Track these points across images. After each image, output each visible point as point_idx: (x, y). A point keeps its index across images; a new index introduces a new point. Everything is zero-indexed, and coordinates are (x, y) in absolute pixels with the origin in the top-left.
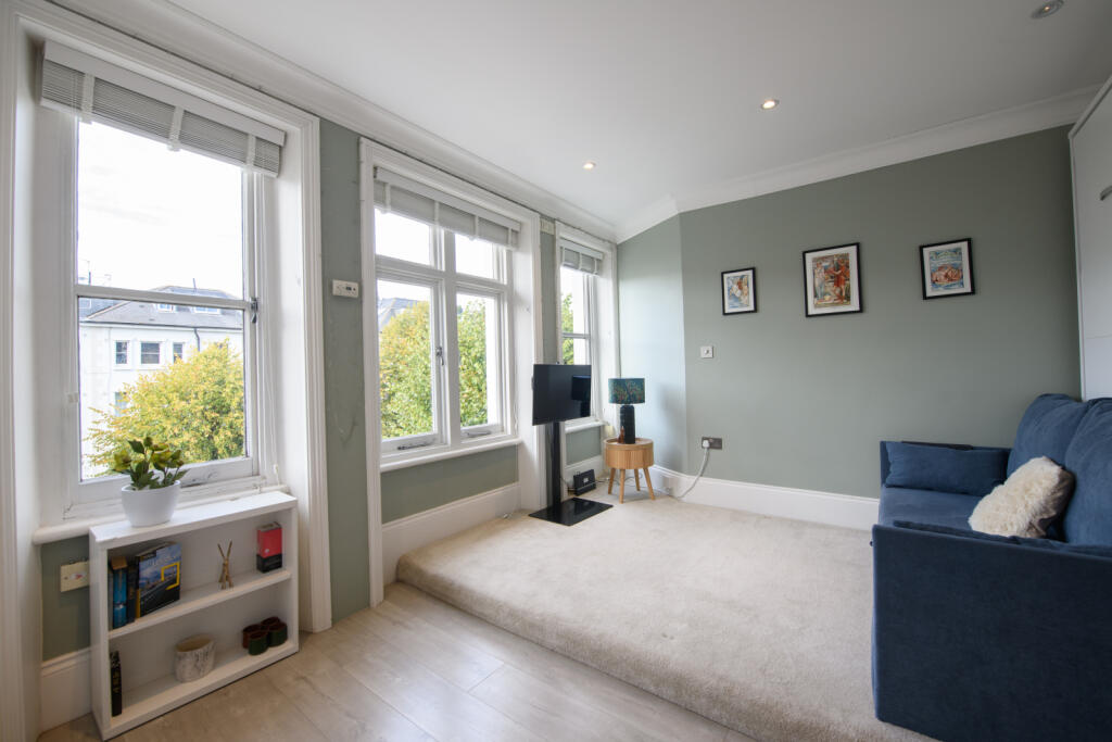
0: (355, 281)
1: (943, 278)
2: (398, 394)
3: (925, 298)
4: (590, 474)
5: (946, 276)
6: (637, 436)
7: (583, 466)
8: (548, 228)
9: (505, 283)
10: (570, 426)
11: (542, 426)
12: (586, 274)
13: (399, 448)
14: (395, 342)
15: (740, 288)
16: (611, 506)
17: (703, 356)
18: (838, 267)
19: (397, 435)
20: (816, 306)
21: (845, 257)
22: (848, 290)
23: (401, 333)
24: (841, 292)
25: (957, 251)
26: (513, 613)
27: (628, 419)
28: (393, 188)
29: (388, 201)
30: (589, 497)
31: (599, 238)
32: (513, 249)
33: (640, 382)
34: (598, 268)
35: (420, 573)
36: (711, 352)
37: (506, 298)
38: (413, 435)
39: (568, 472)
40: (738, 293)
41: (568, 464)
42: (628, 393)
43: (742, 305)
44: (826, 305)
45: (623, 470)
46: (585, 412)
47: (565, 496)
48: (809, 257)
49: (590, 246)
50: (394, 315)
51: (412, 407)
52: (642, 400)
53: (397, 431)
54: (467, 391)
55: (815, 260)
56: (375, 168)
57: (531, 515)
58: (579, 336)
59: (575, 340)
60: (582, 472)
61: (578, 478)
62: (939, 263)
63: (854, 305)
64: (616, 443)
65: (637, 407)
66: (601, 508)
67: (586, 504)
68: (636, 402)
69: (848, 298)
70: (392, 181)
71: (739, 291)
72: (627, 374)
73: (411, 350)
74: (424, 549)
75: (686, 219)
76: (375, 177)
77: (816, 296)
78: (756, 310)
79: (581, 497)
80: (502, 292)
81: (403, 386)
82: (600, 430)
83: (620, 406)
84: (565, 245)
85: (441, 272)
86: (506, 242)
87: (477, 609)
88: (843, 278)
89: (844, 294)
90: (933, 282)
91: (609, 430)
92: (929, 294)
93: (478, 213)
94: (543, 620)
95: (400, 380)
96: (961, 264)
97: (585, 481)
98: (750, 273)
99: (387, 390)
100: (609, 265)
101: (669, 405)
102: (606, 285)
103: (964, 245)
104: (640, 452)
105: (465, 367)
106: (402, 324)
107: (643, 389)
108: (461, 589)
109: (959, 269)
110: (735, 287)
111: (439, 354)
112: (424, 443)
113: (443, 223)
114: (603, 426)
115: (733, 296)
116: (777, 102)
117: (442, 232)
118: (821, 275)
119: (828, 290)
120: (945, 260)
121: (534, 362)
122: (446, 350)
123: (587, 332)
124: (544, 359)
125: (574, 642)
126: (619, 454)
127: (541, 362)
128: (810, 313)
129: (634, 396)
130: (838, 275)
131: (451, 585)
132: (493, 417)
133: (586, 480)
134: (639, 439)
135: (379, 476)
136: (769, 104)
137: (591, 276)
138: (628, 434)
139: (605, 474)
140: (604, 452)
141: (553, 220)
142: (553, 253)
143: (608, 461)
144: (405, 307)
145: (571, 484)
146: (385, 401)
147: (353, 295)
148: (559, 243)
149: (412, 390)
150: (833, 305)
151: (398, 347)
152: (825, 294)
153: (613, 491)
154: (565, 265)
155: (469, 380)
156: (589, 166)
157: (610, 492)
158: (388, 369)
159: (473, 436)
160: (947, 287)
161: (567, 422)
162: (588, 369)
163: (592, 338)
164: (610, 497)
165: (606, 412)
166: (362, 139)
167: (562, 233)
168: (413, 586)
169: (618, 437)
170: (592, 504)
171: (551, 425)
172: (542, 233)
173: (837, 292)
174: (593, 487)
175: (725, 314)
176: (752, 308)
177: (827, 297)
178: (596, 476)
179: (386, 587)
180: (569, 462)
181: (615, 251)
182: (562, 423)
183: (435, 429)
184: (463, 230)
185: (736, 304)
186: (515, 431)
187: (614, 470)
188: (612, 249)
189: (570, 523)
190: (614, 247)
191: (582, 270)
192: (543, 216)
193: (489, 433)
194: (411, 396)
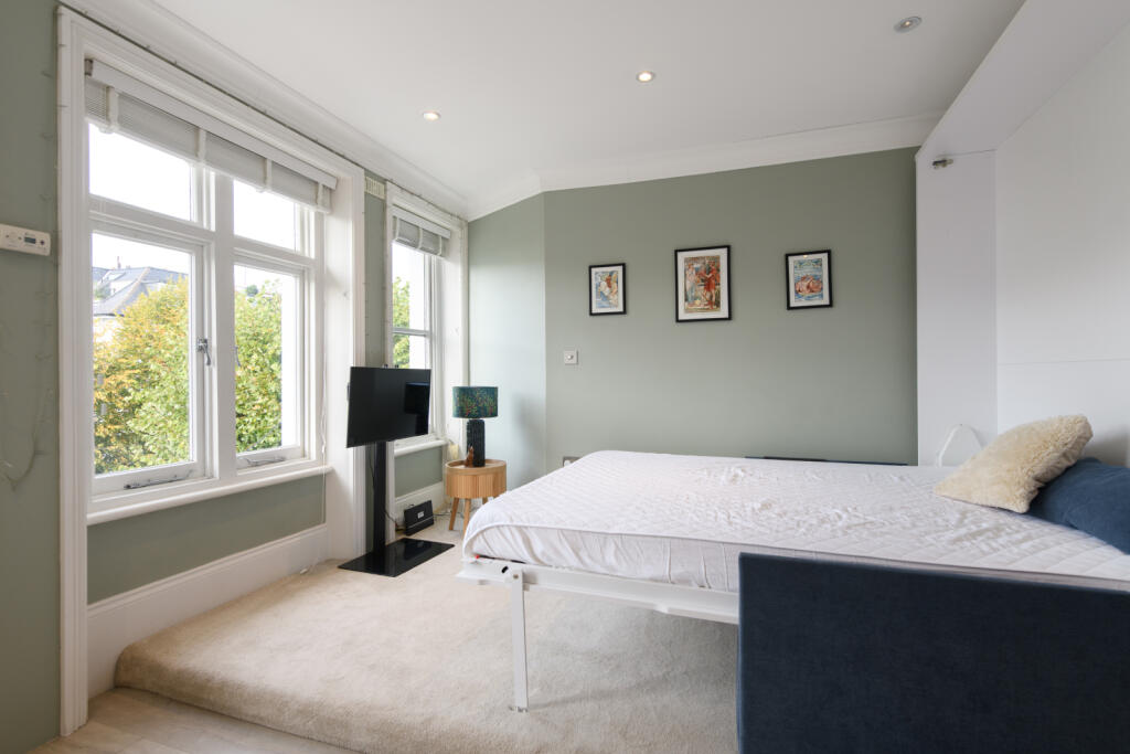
0: (44, 231)
1: (805, 288)
2: (146, 406)
3: (789, 308)
4: (427, 506)
5: (808, 287)
6: (487, 457)
7: (417, 497)
8: (377, 188)
9: (313, 256)
10: (400, 447)
11: (362, 449)
12: (427, 255)
13: (128, 487)
14: (146, 330)
15: (609, 286)
16: (453, 546)
17: (567, 361)
18: (709, 271)
19: (144, 464)
20: (687, 311)
21: (716, 259)
22: (718, 295)
23: (157, 317)
24: (711, 297)
25: (818, 262)
26: (306, 711)
27: (476, 436)
28: (123, 96)
29: (114, 114)
30: (424, 536)
31: (445, 211)
32: (325, 212)
33: (492, 392)
34: (444, 249)
35: (157, 670)
36: (575, 358)
37: (313, 275)
38: (170, 464)
39: (396, 507)
40: (607, 291)
41: (397, 495)
42: (477, 405)
43: (610, 305)
44: (697, 311)
45: (469, 500)
46: (422, 429)
47: (392, 536)
48: (681, 256)
49: (433, 220)
50: (146, 293)
51: (170, 423)
52: (494, 414)
53: (143, 459)
54: (260, 401)
55: (686, 260)
56: (89, 61)
57: (340, 567)
58: (417, 333)
59: (412, 339)
60: (416, 504)
61: (410, 514)
62: (802, 273)
63: (723, 312)
64: (462, 467)
65: (488, 421)
66: (440, 548)
67: (420, 545)
68: (486, 416)
69: (718, 304)
70: (120, 85)
71: (608, 289)
72: (476, 382)
73: (172, 342)
74: (165, 636)
75: (551, 199)
76: (88, 73)
77: (686, 300)
78: (624, 312)
79: (414, 537)
80: (310, 271)
81: (156, 393)
82: (441, 451)
83: (467, 420)
84: (400, 214)
85: (209, 232)
86: (315, 201)
87: (250, 711)
88: (713, 281)
89: (714, 299)
90: (797, 292)
91: (453, 450)
92: (793, 304)
93: (271, 156)
94: (348, 714)
95: (152, 384)
96: (821, 276)
97: (419, 516)
98: (620, 269)
99: (126, 399)
100: (458, 245)
101: (526, 419)
102: (453, 271)
103: (825, 256)
104: (490, 478)
105: (258, 368)
106: (158, 305)
107: (495, 400)
108: (223, 685)
109: (818, 280)
110: (604, 284)
111: (203, 348)
112: (173, 478)
113: (212, 161)
114: (447, 445)
115: (601, 294)
116: (653, 75)
117: (212, 175)
118: (693, 277)
119: (699, 294)
120: (808, 271)
121: (352, 364)
122: (214, 343)
123: (428, 329)
124: (367, 363)
125: (391, 736)
126: (464, 479)
127: (363, 365)
128: (680, 318)
129: (484, 408)
130: (708, 280)
131: (208, 681)
132: (289, 437)
133: (421, 515)
134: (490, 461)
135: (86, 529)
136: (645, 77)
137: (434, 258)
138: (477, 457)
139: (446, 505)
140: (445, 478)
141: (384, 181)
142: (383, 222)
143: (449, 489)
144: (165, 282)
145: (400, 522)
146: (125, 415)
147: (40, 252)
148: (391, 212)
149: (171, 400)
150: (703, 310)
151: (151, 337)
152: (695, 298)
153: (455, 527)
154: (399, 241)
155: (264, 386)
156: (432, 116)
157: (451, 528)
158: (133, 368)
159: (257, 465)
160: (809, 298)
161: (397, 441)
162: (426, 374)
163: (434, 336)
164: (452, 534)
165: (448, 427)
166: (63, 10)
167: (395, 198)
168: (144, 691)
169: (464, 458)
170: (428, 544)
171: (374, 446)
172: (366, 194)
173: (708, 297)
174: (431, 523)
175: (591, 314)
176: (621, 309)
177: (698, 302)
178: (434, 509)
179: (91, 702)
180: (398, 494)
181: (466, 229)
182: (389, 444)
183: (193, 457)
184: (247, 177)
185: (605, 304)
186: (323, 457)
187: (457, 500)
188: (461, 227)
189: (396, 573)
190: (464, 224)
191: (423, 249)
192: (368, 173)
193: (282, 460)
194: (169, 408)
